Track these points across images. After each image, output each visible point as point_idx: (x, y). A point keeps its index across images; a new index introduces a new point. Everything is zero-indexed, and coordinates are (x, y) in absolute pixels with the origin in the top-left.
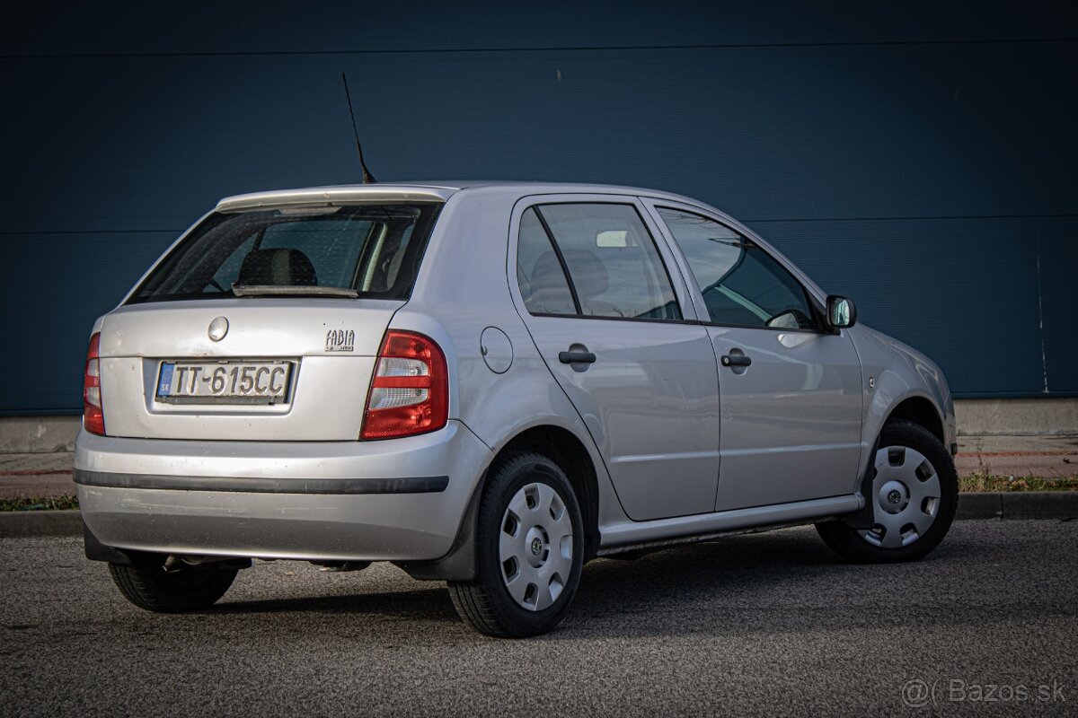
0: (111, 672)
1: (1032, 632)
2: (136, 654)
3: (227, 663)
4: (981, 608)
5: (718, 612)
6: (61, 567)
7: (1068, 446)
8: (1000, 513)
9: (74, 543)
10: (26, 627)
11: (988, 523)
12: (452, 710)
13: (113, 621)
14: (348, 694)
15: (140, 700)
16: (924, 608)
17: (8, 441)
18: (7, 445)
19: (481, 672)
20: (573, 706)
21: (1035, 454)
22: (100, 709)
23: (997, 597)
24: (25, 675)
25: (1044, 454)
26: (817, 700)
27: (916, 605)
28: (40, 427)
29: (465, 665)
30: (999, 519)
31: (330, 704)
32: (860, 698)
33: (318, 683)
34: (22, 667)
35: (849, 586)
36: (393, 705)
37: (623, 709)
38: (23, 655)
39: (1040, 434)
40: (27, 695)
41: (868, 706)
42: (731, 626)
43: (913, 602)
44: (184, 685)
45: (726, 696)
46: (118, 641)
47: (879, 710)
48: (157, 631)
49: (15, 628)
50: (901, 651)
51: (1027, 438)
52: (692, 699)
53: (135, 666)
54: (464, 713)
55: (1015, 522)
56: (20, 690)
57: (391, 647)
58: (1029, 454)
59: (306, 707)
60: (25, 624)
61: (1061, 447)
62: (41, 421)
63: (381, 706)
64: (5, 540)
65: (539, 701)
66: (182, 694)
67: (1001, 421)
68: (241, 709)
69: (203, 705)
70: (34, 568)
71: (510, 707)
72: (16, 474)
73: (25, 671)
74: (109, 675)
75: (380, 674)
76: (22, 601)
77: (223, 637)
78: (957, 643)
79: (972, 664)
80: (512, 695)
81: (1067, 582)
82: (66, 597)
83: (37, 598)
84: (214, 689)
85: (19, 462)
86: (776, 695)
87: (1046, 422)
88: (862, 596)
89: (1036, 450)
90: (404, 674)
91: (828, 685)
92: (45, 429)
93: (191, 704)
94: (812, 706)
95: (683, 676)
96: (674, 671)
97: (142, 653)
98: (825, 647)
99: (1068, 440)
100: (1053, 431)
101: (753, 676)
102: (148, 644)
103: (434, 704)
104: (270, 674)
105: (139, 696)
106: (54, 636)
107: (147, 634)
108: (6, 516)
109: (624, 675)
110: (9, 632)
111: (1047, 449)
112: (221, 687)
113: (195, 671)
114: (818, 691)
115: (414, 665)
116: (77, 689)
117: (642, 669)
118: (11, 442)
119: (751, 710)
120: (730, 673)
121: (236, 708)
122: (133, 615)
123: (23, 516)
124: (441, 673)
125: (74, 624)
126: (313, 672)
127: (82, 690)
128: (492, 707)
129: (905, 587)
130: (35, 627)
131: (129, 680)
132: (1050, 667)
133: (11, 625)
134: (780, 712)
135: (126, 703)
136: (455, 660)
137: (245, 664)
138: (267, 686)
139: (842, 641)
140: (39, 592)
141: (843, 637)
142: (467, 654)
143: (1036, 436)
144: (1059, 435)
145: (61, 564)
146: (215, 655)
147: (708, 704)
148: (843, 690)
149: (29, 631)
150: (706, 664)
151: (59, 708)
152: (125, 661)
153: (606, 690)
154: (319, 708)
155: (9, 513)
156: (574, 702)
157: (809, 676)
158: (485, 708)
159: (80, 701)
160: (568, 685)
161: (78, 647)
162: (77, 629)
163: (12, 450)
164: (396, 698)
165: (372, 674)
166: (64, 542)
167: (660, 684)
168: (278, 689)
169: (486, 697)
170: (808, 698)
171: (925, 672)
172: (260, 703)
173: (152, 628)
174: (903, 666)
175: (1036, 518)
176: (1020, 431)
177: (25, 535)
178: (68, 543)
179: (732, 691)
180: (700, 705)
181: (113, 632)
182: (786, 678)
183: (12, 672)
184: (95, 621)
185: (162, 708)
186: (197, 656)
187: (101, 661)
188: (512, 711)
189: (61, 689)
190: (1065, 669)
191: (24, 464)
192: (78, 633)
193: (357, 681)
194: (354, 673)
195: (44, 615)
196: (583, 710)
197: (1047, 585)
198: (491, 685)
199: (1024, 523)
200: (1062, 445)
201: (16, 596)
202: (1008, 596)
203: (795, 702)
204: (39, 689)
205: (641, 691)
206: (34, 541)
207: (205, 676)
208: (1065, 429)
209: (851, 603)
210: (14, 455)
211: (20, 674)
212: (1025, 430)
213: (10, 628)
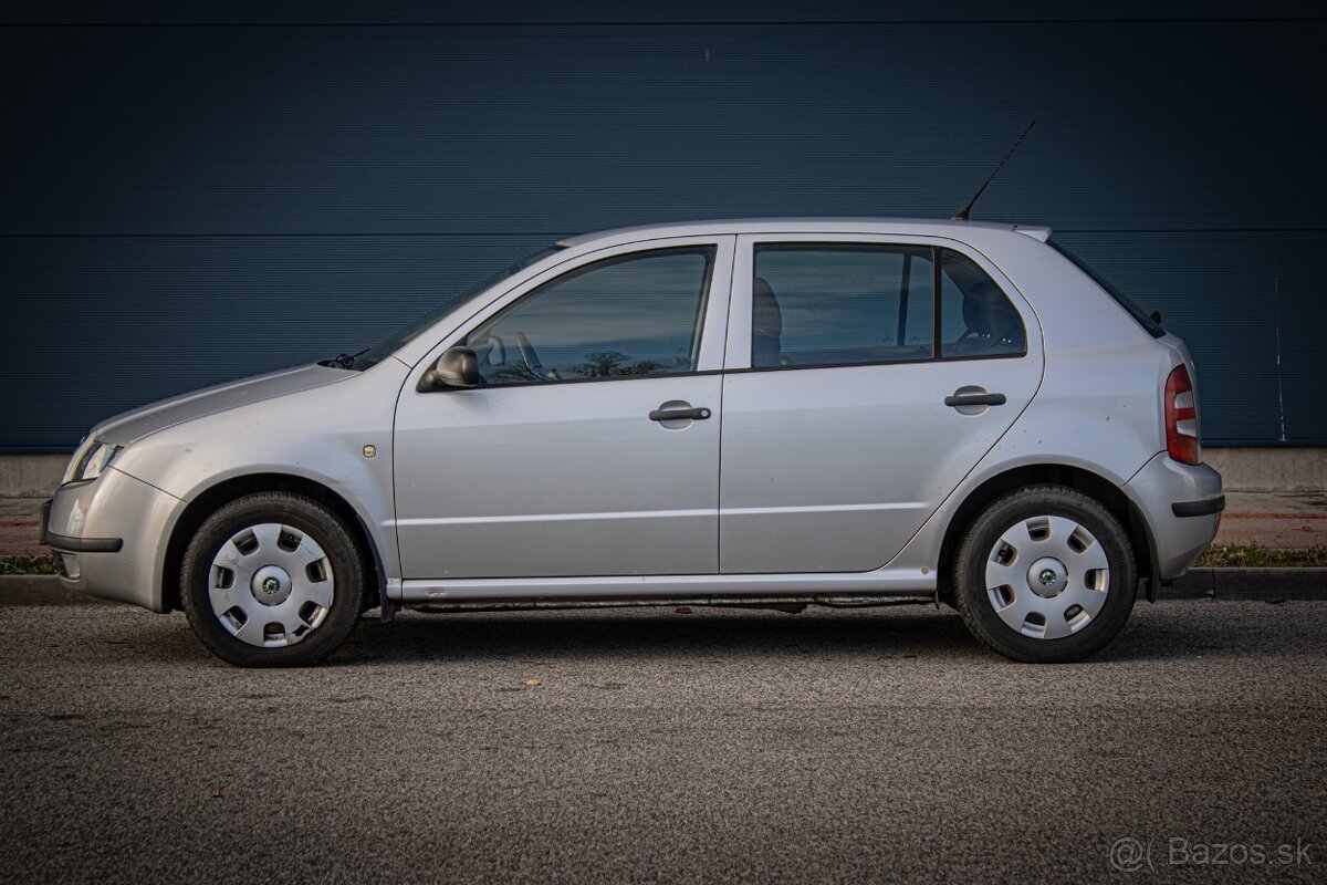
0: (167, 773)
1: (1229, 741)
2: (196, 753)
3: (299, 766)
4: (1174, 710)
5: (869, 711)
6: (110, 643)
7: (1305, 506)
8: (1212, 592)
9: (125, 613)
10: (70, 717)
11: (1197, 604)
12: (554, 825)
13: (171, 711)
14: (436, 804)
15: (200, 808)
16: (1108, 710)
17: (49, 483)
18: (47, 488)
19: (590, 780)
20: (691, 823)
21: (1264, 516)
22: (153, 818)
23: (1194, 697)
24: (69, 776)
25: (1277, 516)
26: (970, 819)
27: (1099, 706)
29: (572, 771)
30: (1210, 599)
31: (416, 816)
32: (1020, 818)
33: (403, 791)
34: (65, 767)
35: (1024, 681)
36: (487, 818)
37: (749, 828)
38: (66, 751)
39: (1274, 490)
40: (71, 800)
41: (1027, 828)
42: (882, 728)
43: (1096, 702)
44: (250, 791)
45: (867, 814)
46: (176, 736)
47: (1039, 832)
48: (220, 724)
49: (56, 718)
50: (1074, 762)
51: (1259, 495)
52: (828, 816)
53: (195, 766)
54: (567, 830)
55: (1229, 603)
56: (64, 794)
57: (488, 748)
58: (1257, 516)
59: (387, 819)
60: (68, 713)
61: (1296, 508)
63: (474, 820)
64: (45, 608)
65: (654, 816)
66: (248, 801)
67: (1229, 474)
68: (314, 821)
69: (270, 815)
70: (79, 644)
71: (620, 823)
73: (69, 770)
74: (165, 777)
75: (474, 781)
76: (65, 684)
77: (295, 733)
78: (1139, 753)
79: (1153, 778)
80: (623, 809)
81: (1278, 679)
82: (115, 680)
83: (82, 681)
84: (284, 796)
86: (925, 813)
87: (1283, 476)
88: (1038, 693)
89: (1264, 512)
90: (502, 781)
91: (985, 802)
93: (257, 814)
94: (964, 827)
95: (820, 789)
96: (811, 783)
97: (203, 752)
98: (987, 757)
99: (1306, 499)
100: (1290, 487)
101: (901, 790)
102: (209, 740)
103: (534, 818)
104: (349, 779)
105: (198, 803)
106: (102, 729)
107: (208, 728)
108: (47, 581)
109: (753, 787)
110: (50, 723)
111: (1280, 511)
112: (291, 794)
113: (263, 774)
114: (973, 809)
115: (513, 770)
116: (128, 794)
117: (774, 779)
118: (52, 483)
119: (893, 830)
120: (874, 786)
121: (308, 820)
122: (193, 704)
124: (543, 781)
125: (125, 714)
126: (397, 776)
127: (134, 795)
128: (599, 822)
129: (1088, 682)
130: (80, 717)
131: (187, 784)
132: (1242, 783)
133: (52, 715)
134: (927, 834)
135: (184, 811)
136: (561, 766)
137: (320, 767)
138: (345, 793)
139: (1008, 748)
140: (85, 675)
141: (1009, 744)
142: (575, 758)
143: (1269, 492)
144: (1297, 494)
145: (111, 639)
146: (287, 755)
147: (845, 822)
148: (1001, 808)
149: (74, 722)
150: (849, 775)
151: (108, 816)
152: (182, 760)
153: (731, 804)
154: (402, 820)
155: (49, 576)
156: (694, 818)
157: (964, 791)
158: (592, 824)
159: (132, 808)
160: (689, 797)
161: (129, 743)
162: (129, 721)
164: (492, 810)
165: (465, 781)
166: (114, 612)
167: (793, 798)
168: (356, 797)
169: (594, 811)
170: (960, 817)
171: (1098, 789)
172: (336, 814)
173: (216, 720)
174: (1073, 781)
175: (1254, 599)
176: (1251, 486)
177: (68, 603)
178: (119, 614)
179: (875, 807)
180: (837, 823)
181: (169, 725)
182: (938, 793)
183: (54, 772)
184: (149, 711)
185: (224, 818)
186: (265, 756)
187: (155, 760)
188: (622, 828)
189: (110, 793)
190: (1258, 786)
192: (130, 726)
193: (448, 789)
194: (445, 780)
195: (90, 703)
196: (702, 828)
197: (1254, 683)
198: (601, 796)
199: (1239, 605)
200: (1298, 504)
201: (59, 678)
202: (1207, 696)
203: (944, 822)
204: (85, 793)
205: (770, 806)
206: (79, 610)
207: (274, 780)
208: (1305, 485)
209: (1024, 702)
211: (63, 774)
212: (1258, 486)
213: (51, 718)
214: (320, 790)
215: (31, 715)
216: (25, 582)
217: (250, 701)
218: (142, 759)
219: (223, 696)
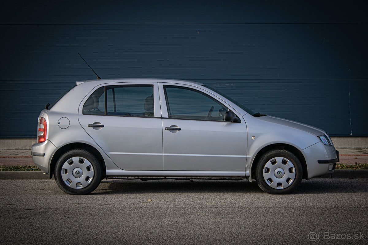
0: (56, 224)
1: (333, 216)
2: (64, 219)
3: (91, 222)
4: (319, 208)
5: (240, 208)
6: (40, 189)
7: (357, 152)
8: (331, 176)
9: (44, 181)
10: (31, 209)
11: (327, 179)
12: (157, 238)
13: (57, 208)
14: (127, 233)
15: (65, 234)
16: (302, 208)
17: (23, 146)
18: (22, 147)
19: (167, 226)
20: (193, 238)
21: (346, 155)
22: (53, 236)
23: (325, 205)
24: (31, 225)
25: (349, 155)
26: (265, 237)
27: (300, 207)
28: (33, 141)
29: (162, 224)
30: (330, 178)
31: (121, 236)
32: (278, 236)
33: (118, 229)
34: (30, 223)
35: (281, 200)
36: (140, 236)
37: (208, 239)
38: (30, 218)
39: (349, 148)
40: (32, 231)
41: (280, 239)
42: (243, 213)
43: (299, 206)
44: (78, 229)
45: (238, 235)
46: (59, 214)
47: (283, 240)
48: (70, 211)
49: (27, 210)
50: (293, 222)
51: (345, 149)
52: (228, 236)
53: (64, 223)
54: (161, 239)
55: (335, 179)
56: (30, 230)
57: (140, 218)
58: (344, 155)
59: (114, 236)
60: (30, 208)
61: (355, 153)
62: (33, 140)
63: (136, 237)
64: (23, 180)
65: (183, 236)
66: (78, 232)
67: (337, 144)
68: (95, 237)
69: (84, 236)
70: (32, 190)
71: (174, 237)
72: (25, 157)
73: (31, 224)
74: (56, 226)
76: (29, 201)
77: (90, 214)
78: (310, 219)
79: (313, 226)
80: (175, 234)
81: (347, 200)
82: (42, 200)
83: (34, 200)
84: (87, 230)
85: (26, 153)
86: (253, 235)
87: (351, 144)
88: (284, 203)
89: (346, 154)
90: (144, 227)
91: (269, 232)
92: (34, 142)
93: (80, 235)
94: (263, 239)
95: (226, 229)
96: (224, 227)
97: (66, 219)
98: (270, 220)
99: (358, 150)
100: (353, 147)
101: (248, 229)
102: (68, 216)
103: (152, 236)
104: (104, 226)
105: (65, 232)
106: (39, 213)
107: (67, 212)
108: (24, 173)
109: (209, 228)
110: (26, 211)
111: (350, 154)
112: (89, 230)
113: (82, 225)
114: (266, 234)
115: (147, 224)
116: (47, 230)
117: (215, 226)
118: (24, 146)
119: (245, 240)
120: (240, 228)
121: (93, 237)
122: (63, 206)
123: (29, 173)
124: (154, 227)
125: (45, 209)
126: (116, 225)
127: (48, 230)
128: (169, 237)
129: (297, 200)
130: (33, 209)
131: (62, 227)
132: (336, 227)
133: (26, 209)
134: (254, 241)
135: (61, 234)
136: (159, 222)
137: (96, 223)
138: (103, 230)
139: (276, 218)
140: (34, 198)
141: (276, 217)
142: (163, 220)
144: (355, 149)
145: (41, 189)
146: (88, 220)
147: (233, 237)
148: (273, 234)
149: (32, 211)
150: (234, 225)
151: (41, 236)
152: (61, 221)
153: (203, 233)
154: (118, 237)
155: (24, 172)
156: (193, 236)
157: (264, 229)
158: (167, 238)
159: (48, 233)
160: (192, 231)
161: (47, 216)
162: (46, 210)
163: (24, 148)
164: (141, 234)
165: (134, 226)
166: (41, 181)
167: (219, 231)
168: (106, 231)
169: (167, 234)
170: (262, 236)
171: (299, 229)
172: (101, 235)
173: (69, 210)
174: (292, 227)
175: (342, 178)
176: (343, 147)
177: (29, 179)
178: (43, 181)
179: (240, 234)
180: (231, 238)
181: (57, 211)
182: (257, 230)
183: (27, 224)
184: (51, 208)
185: (72, 236)
186: (82, 220)
187: (54, 221)
188: (175, 239)
189: (42, 230)
190: (340, 228)
191: (28, 153)
192: (46, 212)
193: (130, 229)
194: (129, 226)
195: (36, 206)
196: (196, 239)
197: (341, 201)
198: (169, 230)
199: (338, 179)
201: (27, 199)
202: (328, 204)
203: (258, 237)
204: (35, 229)
205: (213, 233)
206: (32, 181)
207: (84, 226)
208: (357, 147)
209: (280, 206)
210: (24, 150)
211: (29, 224)
212: (345, 147)
213: (26, 210)
214: (97, 229)
215: (21, 209)
216: (18, 173)
217: (78, 205)
218: (50, 221)
219: (71, 204)
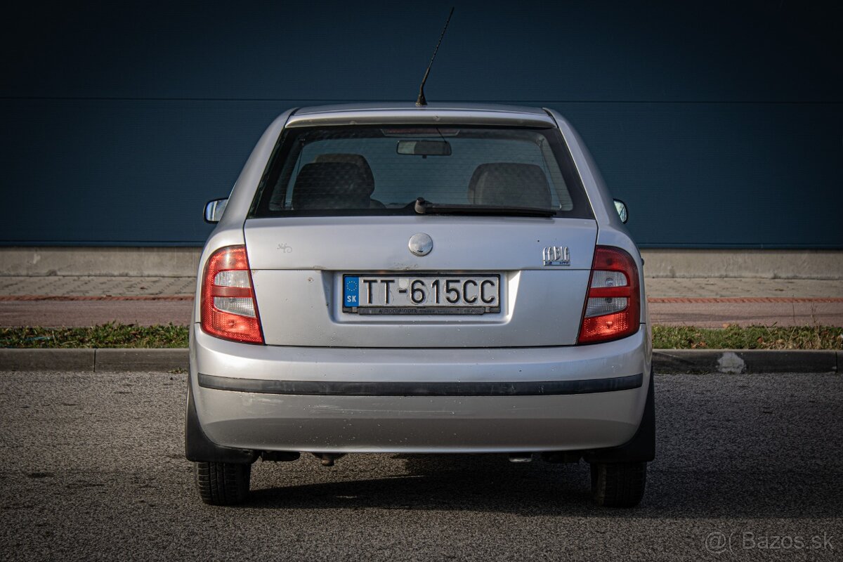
2: (140, 511)
3: (219, 525)
10: (44, 475)
13: (116, 471)
38: (44, 508)
48: (155, 483)
49: (33, 475)
60: (42, 471)
70: (43, 405)
72: (18, 299)
76: (37, 443)
82: (73, 440)
83: (49, 440)
85: (20, 285)
97: (146, 511)
102: (149, 499)
104: (258, 539)
106: (68, 487)
107: (147, 486)
108: (17, 353)
110: (29, 480)
122: (132, 464)
123: (31, 353)
125: (84, 472)
126: (295, 537)
130: (51, 475)
133: (30, 472)
137: (235, 526)
138: (258, 554)
140: (50, 434)
145: (66, 401)
149: (47, 479)
152: (131, 518)
161: (90, 501)
162: (87, 479)
163: (12, 273)
166: (65, 376)
173: (151, 479)
177: (32, 369)
181: (118, 484)
184: (101, 470)
187: (111, 518)
191: (23, 287)
192: (88, 484)
193: (335, 549)
195: (57, 462)
210: (14, 278)
211: (43, 531)
213: (29, 476)
214: (239, 550)
215: (15, 474)
217: (173, 461)
218: (101, 518)
219: (153, 456)
